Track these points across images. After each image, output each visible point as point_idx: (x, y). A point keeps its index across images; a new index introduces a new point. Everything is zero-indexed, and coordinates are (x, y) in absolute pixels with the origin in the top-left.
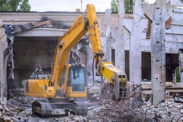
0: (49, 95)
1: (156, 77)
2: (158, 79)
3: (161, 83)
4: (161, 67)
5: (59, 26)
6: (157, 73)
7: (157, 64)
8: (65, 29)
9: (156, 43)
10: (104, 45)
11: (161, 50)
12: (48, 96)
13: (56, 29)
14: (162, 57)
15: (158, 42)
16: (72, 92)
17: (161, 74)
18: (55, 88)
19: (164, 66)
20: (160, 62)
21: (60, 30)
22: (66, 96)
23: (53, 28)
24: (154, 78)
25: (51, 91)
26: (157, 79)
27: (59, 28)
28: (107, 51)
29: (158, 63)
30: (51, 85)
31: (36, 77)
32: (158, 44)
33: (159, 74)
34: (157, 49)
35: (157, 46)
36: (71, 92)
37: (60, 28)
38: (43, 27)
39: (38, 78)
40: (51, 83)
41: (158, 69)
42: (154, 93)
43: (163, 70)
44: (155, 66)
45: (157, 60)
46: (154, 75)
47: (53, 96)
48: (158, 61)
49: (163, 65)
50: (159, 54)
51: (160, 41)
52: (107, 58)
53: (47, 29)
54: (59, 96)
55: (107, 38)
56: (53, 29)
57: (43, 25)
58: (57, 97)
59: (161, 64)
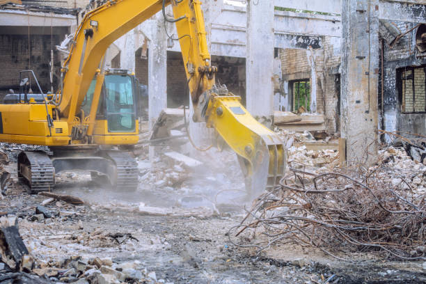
0: (59, 138)
1: (356, 98)
2: (362, 103)
3: (367, 112)
4: (368, 74)
5: (36, 8)
6: (359, 88)
7: (358, 65)
8: (48, 12)
9: (358, 12)
10: (152, 35)
11: (368, 32)
12: (55, 141)
13: (30, 13)
14: (372, 49)
15: (362, 12)
16: (109, 131)
17: (369, 91)
18: (69, 125)
19: (376, 70)
20: (366, 60)
21: (37, 14)
22: (92, 142)
23: (25, 10)
24: (353, 102)
25: (61, 131)
26: (358, 102)
27: (35, 11)
28: (157, 47)
29: (361, 62)
30: (57, 117)
31: (23, 98)
32: (362, 15)
33: (362, 92)
34: (359, 28)
35: (359, 22)
36: (107, 133)
37: (39, 12)
38: (6, 9)
39: (27, 101)
40: (59, 111)
41: (360, 79)
42: (353, 137)
43: (373, 82)
44: (354, 69)
45: (359, 55)
46: (351, 94)
47: (66, 141)
48: (361, 58)
49: (372, 68)
50: (364, 42)
51: (366, 8)
52: (159, 61)
53: (13, 11)
54: (78, 141)
55: (159, 21)
56: (25, 13)
57: (6, 5)
58: (73, 144)
59: (367, 67)
